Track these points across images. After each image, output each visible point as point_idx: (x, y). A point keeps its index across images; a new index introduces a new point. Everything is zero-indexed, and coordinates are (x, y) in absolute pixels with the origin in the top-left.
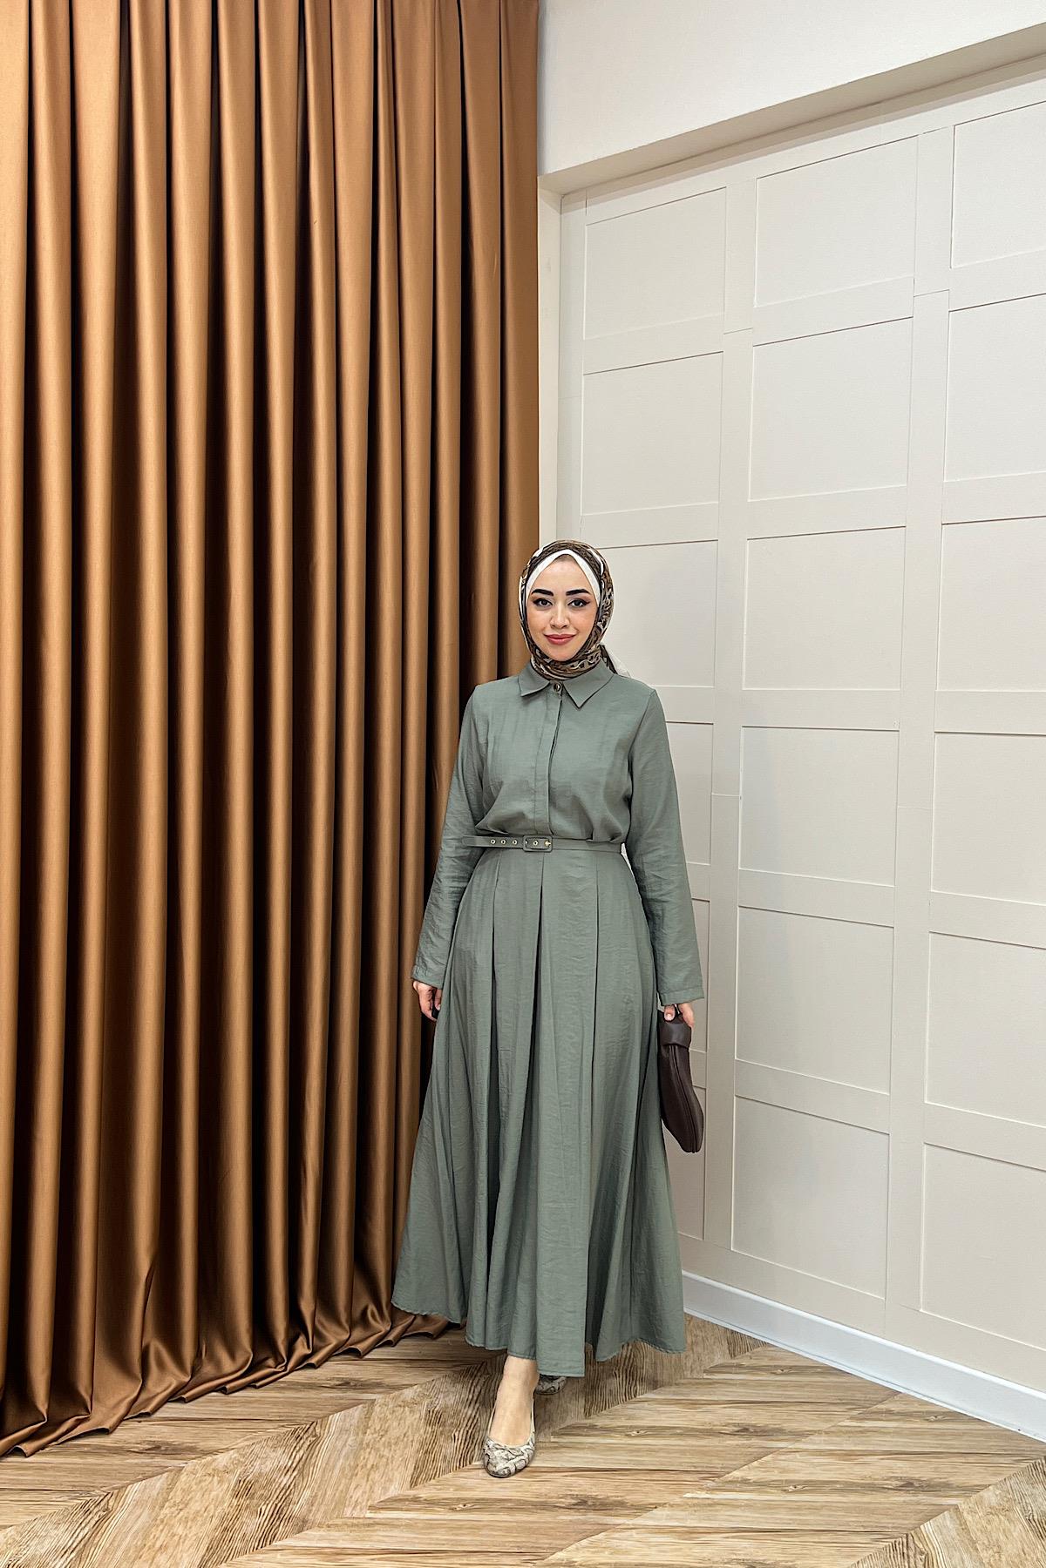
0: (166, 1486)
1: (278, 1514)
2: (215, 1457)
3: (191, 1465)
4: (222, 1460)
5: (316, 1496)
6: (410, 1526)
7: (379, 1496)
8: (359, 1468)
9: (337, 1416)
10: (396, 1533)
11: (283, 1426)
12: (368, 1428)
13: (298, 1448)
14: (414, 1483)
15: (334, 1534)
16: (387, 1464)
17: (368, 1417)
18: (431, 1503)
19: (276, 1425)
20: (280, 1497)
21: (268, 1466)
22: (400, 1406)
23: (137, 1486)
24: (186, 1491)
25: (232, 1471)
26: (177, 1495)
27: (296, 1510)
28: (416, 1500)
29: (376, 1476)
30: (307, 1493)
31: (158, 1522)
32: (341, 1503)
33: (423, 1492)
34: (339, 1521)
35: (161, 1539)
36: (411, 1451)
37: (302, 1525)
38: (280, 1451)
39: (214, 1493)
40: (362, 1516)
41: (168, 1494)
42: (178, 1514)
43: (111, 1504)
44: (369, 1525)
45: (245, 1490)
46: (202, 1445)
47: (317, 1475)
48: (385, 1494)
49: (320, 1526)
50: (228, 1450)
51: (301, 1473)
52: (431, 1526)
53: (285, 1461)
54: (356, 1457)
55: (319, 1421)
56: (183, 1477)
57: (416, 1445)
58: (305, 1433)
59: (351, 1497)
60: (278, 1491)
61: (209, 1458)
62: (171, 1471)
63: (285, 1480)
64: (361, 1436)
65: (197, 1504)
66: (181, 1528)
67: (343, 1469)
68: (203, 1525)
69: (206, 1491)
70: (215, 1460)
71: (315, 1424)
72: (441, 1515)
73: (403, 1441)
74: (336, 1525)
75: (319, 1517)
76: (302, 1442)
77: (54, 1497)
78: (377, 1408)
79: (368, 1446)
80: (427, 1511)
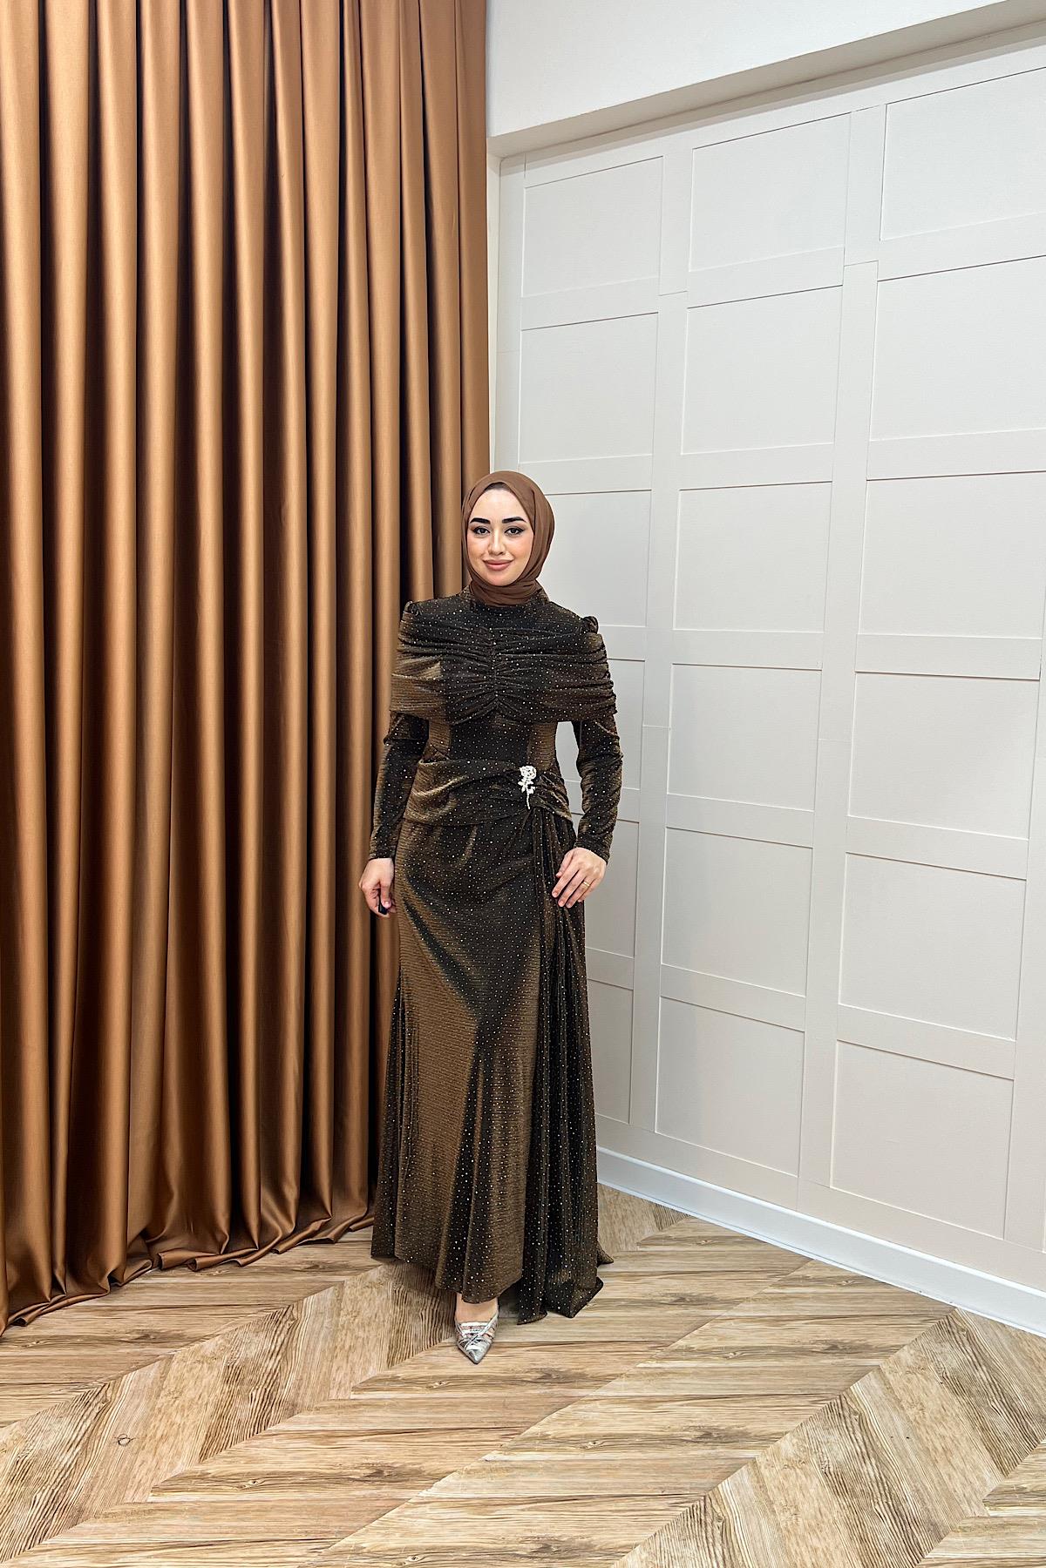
0: (159, 1375)
1: (268, 1399)
2: (201, 1344)
3: (180, 1353)
4: (209, 1346)
5: (301, 1379)
6: (393, 1405)
7: (360, 1378)
8: (338, 1350)
9: (311, 1298)
10: (379, 1413)
11: (261, 1311)
12: (341, 1310)
13: (278, 1332)
14: (391, 1363)
15: (324, 1416)
16: (364, 1345)
17: (340, 1299)
18: (410, 1382)
19: (255, 1310)
20: (268, 1381)
21: (253, 1351)
22: (368, 1287)
23: (131, 1376)
24: (180, 1379)
25: (220, 1358)
26: (171, 1384)
27: (285, 1393)
28: (394, 1379)
29: (354, 1357)
30: (293, 1377)
31: (156, 1411)
32: (326, 1384)
34: (325, 1404)
35: (161, 1428)
36: (383, 1331)
37: (292, 1409)
38: (262, 1335)
39: (205, 1380)
40: (347, 1398)
41: (162, 1382)
42: (174, 1402)
43: (109, 1395)
44: (354, 1407)
45: (234, 1375)
46: (188, 1332)
47: (300, 1356)
48: (365, 1374)
49: (309, 1409)
50: (213, 1336)
51: (285, 1357)
53: (268, 1345)
54: (334, 1340)
55: (295, 1304)
56: (174, 1365)
57: (388, 1325)
58: (285, 1322)
59: (334, 1379)
60: (265, 1376)
61: (196, 1345)
62: (162, 1359)
63: (271, 1364)
64: (335, 1318)
65: (191, 1392)
66: (179, 1416)
67: (323, 1351)
68: (199, 1412)
69: (198, 1378)
70: (202, 1347)
71: (291, 1308)
72: (420, 1394)
73: (374, 1321)
74: (324, 1408)
75: (307, 1400)
76: (281, 1326)
77: (53, 1390)
78: (347, 1290)
79: (343, 1327)
80: (407, 1390)
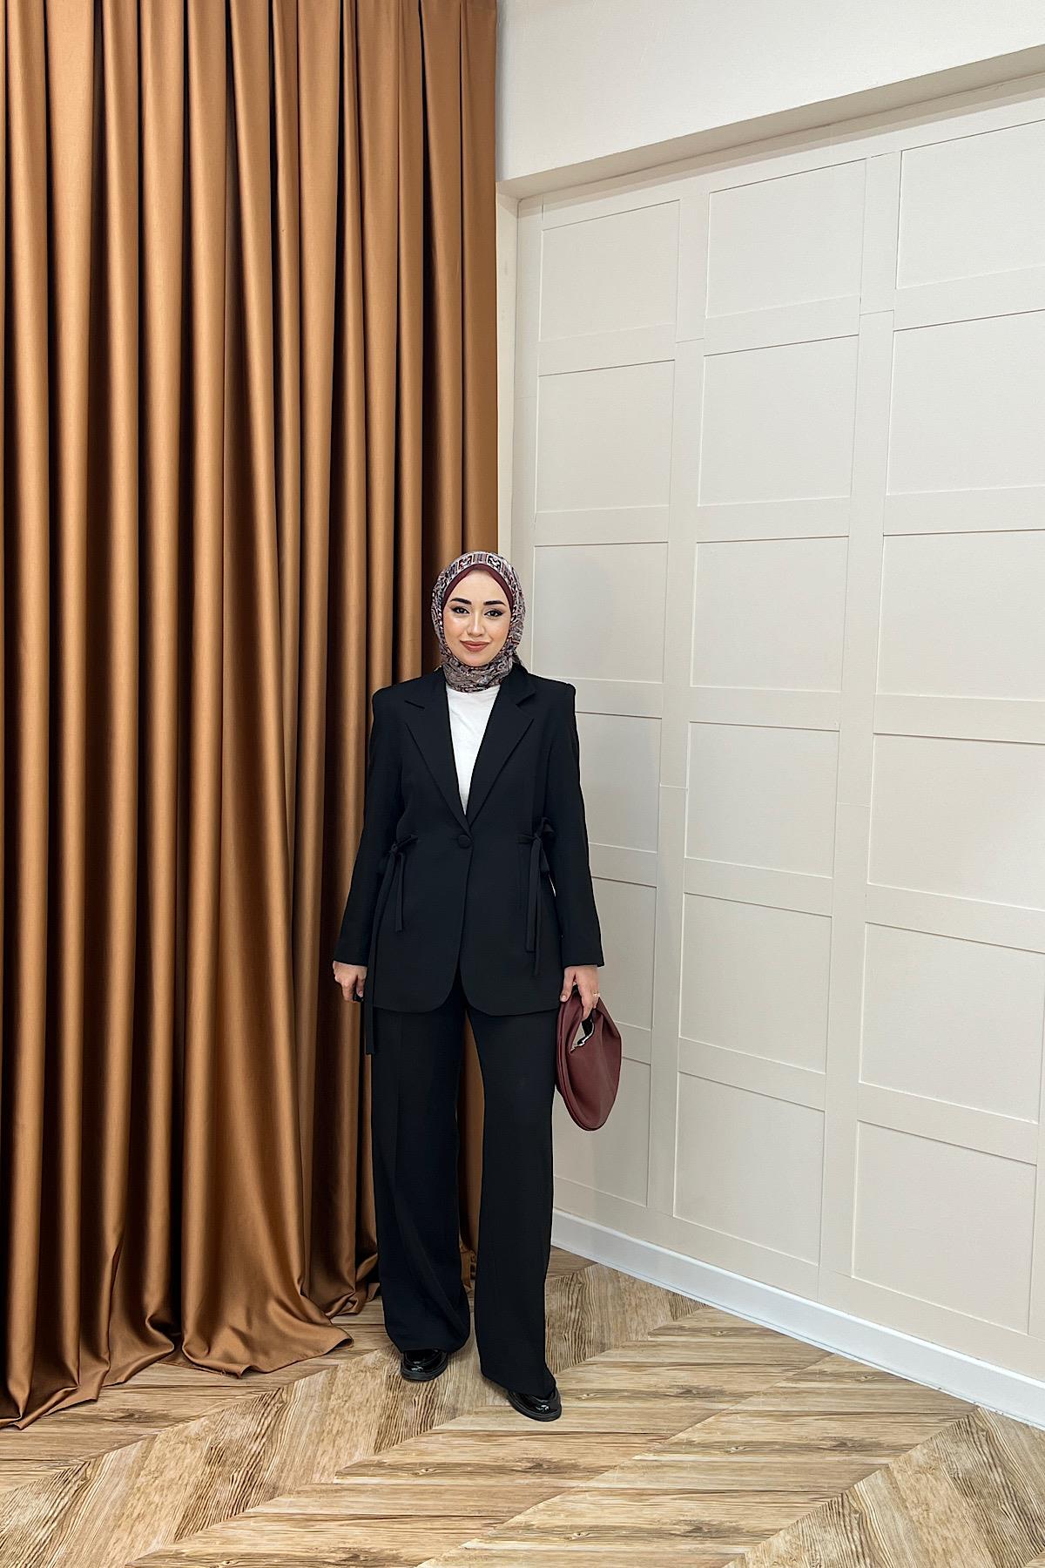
0: (141, 1455)
1: (250, 1482)
2: (186, 1424)
3: (164, 1433)
4: (194, 1427)
5: (285, 1462)
6: (375, 1491)
7: (345, 1462)
8: (325, 1434)
9: (302, 1382)
10: (362, 1498)
11: (251, 1393)
12: (332, 1393)
13: (265, 1415)
14: (378, 1449)
15: (303, 1500)
16: (352, 1430)
17: (332, 1382)
18: (395, 1468)
19: (244, 1392)
20: (251, 1464)
21: (238, 1433)
22: (362, 1371)
23: (113, 1455)
24: (161, 1459)
25: (204, 1439)
26: (152, 1463)
27: (267, 1476)
28: (380, 1465)
29: (341, 1442)
30: (276, 1460)
31: (135, 1490)
32: (309, 1468)
33: (389, 1457)
34: (307, 1488)
35: (139, 1508)
36: (373, 1416)
37: (273, 1492)
38: (249, 1418)
39: (187, 1461)
40: (330, 1482)
41: (144, 1462)
42: (154, 1482)
43: (89, 1473)
44: (336, 1491)
45: (217, 1457)
46: (174, 1413)
47: (286, 1437)
48: (350, 1459)
49: (290, 1492)
50: (199, 1417)
51: (270, 1439)
52: (395, 1491)
53: (253, 1428)
54: (322, 1423)
55: (285, 1387)
56: (157, 1445)
57: (379, 1411)
58: (273, 1404)
59: (319, 1464)
60: (249, 1459)
61: (181, 1426)
62: (145, 1439)
63: (255, 1447)
64: (325, 1402)
65: (171, 1472)
66: (157, 1496)
67: (310, 1435)
68: (177, 1493)
69: (180, 1459)
70: (187, 1427)
71: (281, 1390)
72: (404, 1480)
73: (366, 1406)
74: (307, 1492)
75: (289, 1483)
76: (269, 1408)
77: (33, 1466)
78: (340, 1374)
79: (333, 1411)
80: (392, 1476)
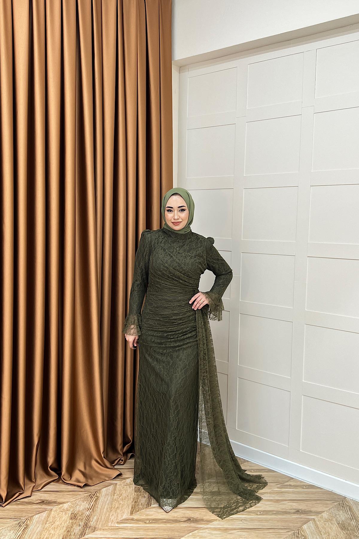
0: (47, 516)
1: (86, 525)
2: (63, 505)
3: (55, 508)
4: (66, 506)
5: (98, 519)
6: (131, 529)
7: (120, 518)
8: (113, 508)
9: (104, 489)
10: (126, 532)
11: (86, 493)
12: (115, 493)
13: (91, 501)
14: (132, 513)
15: (105, 532)
16: (122, 506)
17: (115, 490)
18: (138, 521)
19: (83, 493)
20: (86, 519)
21: (82, 508)
22: (125, 485)
23: (37, 516)
24: (54, 517)
25: (69, 510)
26: (51, 519)
27: (92, 524)
28: (132, 519)
29: (118, 511)
30: (95, 518)
31: (45, 529)
32: (107, 520)
33: (135, 517)
35: (46, 535)
36: (130, 501)
37: (94, 529)
38: (85, 502)
39: (63, 518)
40: (114, 526)
41: (48, 519)
42: (52, 526)
43: (28, 523)
44: (117, 529)
45: (74, 517)
46: (59, 501)
47: (99, 510)
48: (122, 517)
49: (100, 530)
50: (67, 502)
51: (93, 510)
52: (138, 529)
53: (87, 506)
54: (112, 504)
55: (98, 491)
56: (53, 513)
57: (132, 500)
58: (94, 497)
59: (111, 519)
60: (85, 517)
61: (61, 505)
62: (48, 510)
63: (88, 513)
64: (113, 496)
65: (58, 522)
66: (53, 531)
67: (107, 509)
68: (60, 530)
69: (61, 517)
71: (97, 492)
72: (141, 525)
73: (127, 498)
74: (106, 529)
75: (100, 526)
76: (93, 499)
77: (8, 520)
78: (118, 486)
79: (115, 500)
80: (136, 523)
